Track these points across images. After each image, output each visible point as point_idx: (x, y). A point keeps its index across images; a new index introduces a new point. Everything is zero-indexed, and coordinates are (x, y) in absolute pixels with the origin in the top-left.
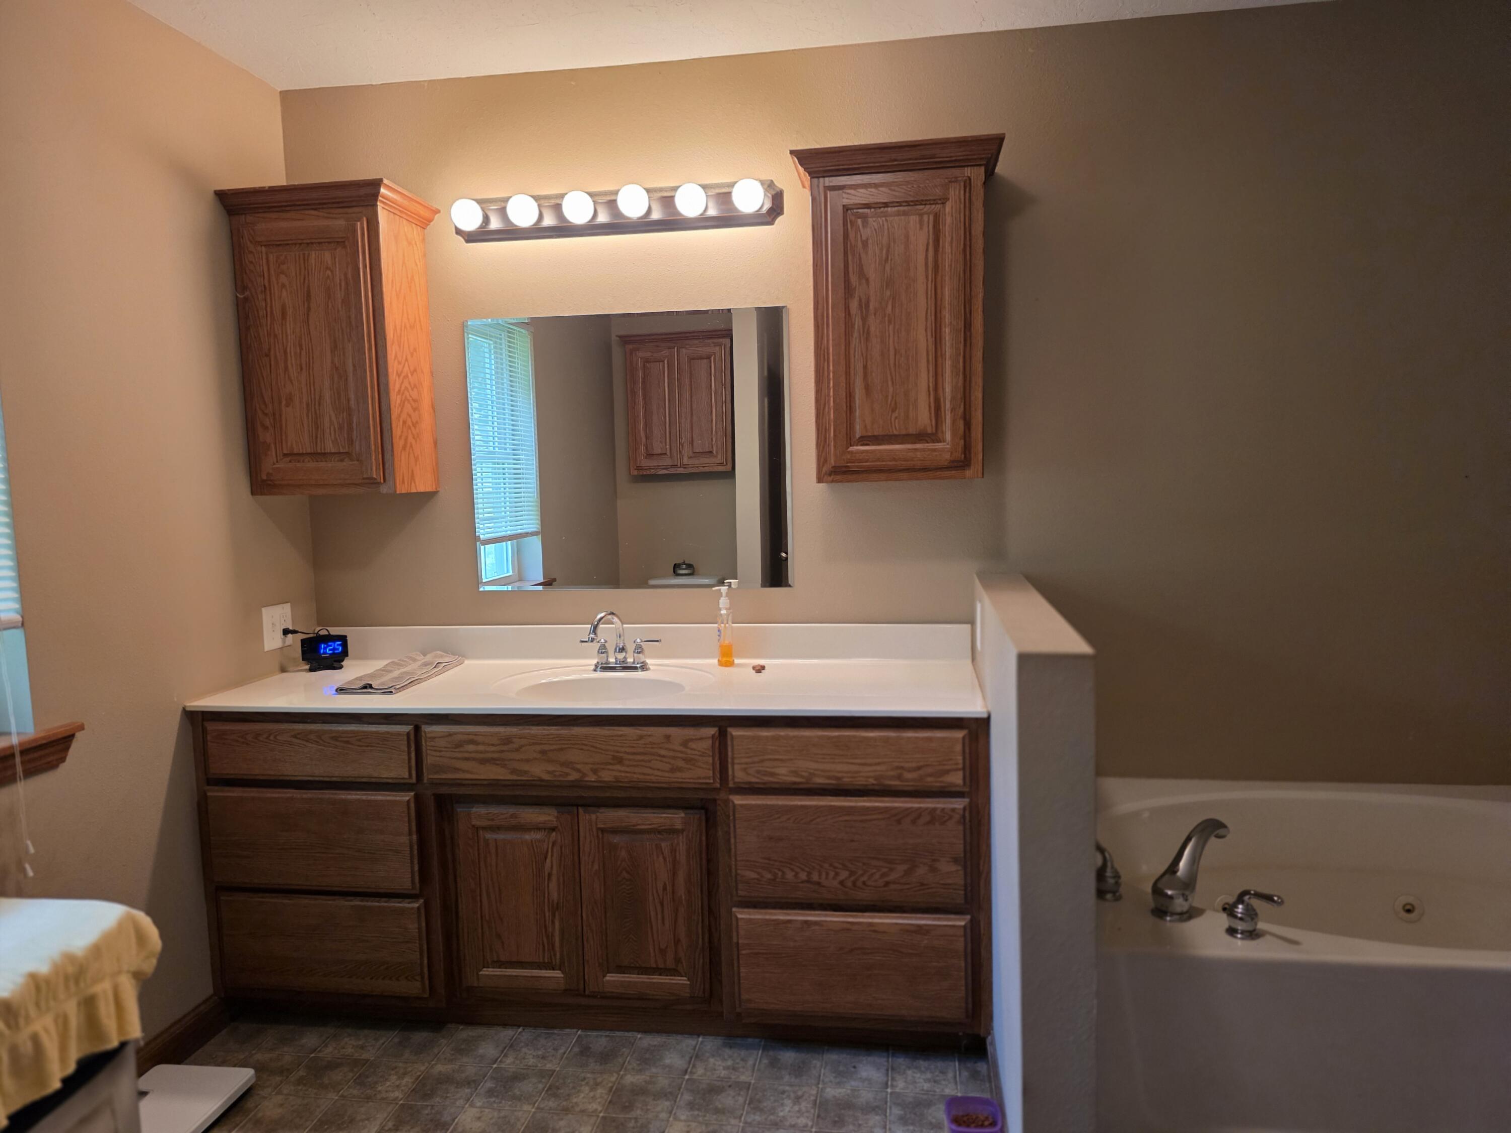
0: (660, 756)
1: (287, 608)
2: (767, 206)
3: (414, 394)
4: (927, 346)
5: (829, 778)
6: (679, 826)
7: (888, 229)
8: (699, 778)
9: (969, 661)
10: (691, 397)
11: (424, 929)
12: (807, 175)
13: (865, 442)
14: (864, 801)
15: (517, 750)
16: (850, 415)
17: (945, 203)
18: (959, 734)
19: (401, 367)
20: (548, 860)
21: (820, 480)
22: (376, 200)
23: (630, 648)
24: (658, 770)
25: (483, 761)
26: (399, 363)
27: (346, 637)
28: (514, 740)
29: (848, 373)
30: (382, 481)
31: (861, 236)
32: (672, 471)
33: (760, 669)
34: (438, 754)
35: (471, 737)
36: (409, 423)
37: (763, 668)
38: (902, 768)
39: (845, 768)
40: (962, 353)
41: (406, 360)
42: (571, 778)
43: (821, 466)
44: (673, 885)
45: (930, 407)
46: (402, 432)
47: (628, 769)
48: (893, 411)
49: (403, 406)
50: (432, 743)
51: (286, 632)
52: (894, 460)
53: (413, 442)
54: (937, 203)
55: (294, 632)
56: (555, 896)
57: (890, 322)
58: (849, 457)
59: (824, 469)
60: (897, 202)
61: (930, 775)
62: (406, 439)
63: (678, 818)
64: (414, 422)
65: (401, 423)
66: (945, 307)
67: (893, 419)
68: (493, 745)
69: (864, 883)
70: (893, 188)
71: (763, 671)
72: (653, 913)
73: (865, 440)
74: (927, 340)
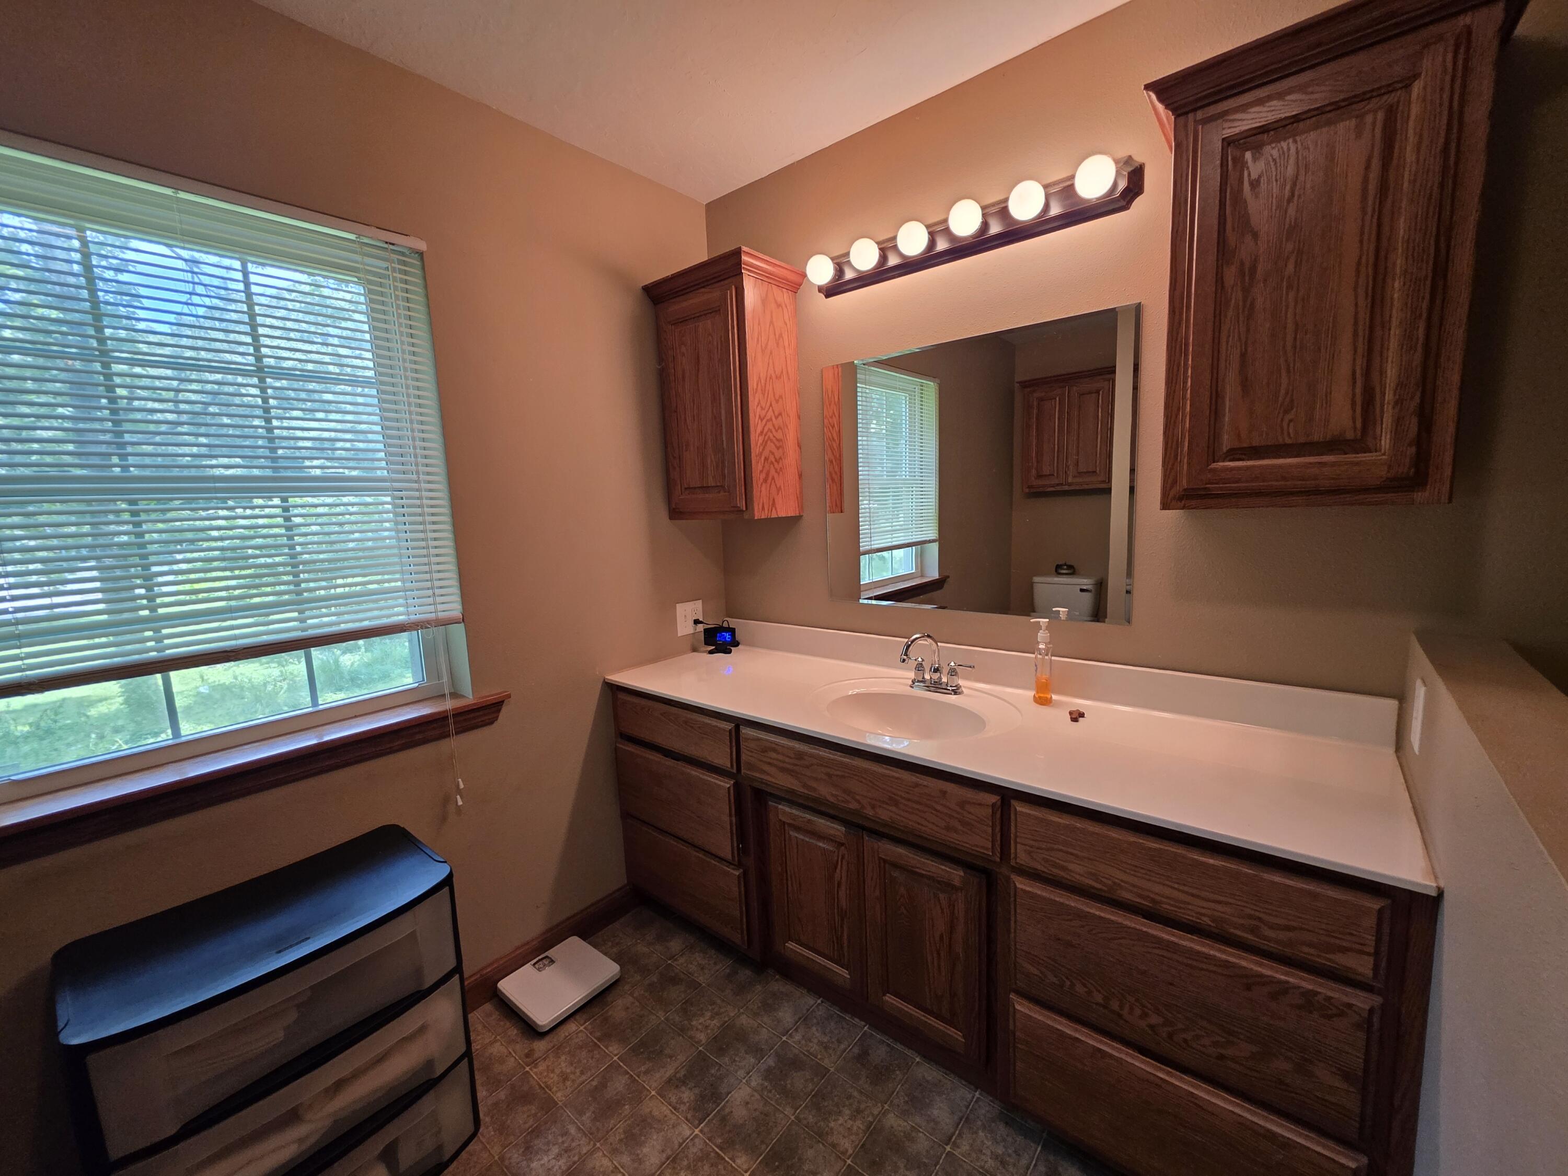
0: (936, 810)
1: (699, 604)
2: (1122, 185)
3: (779, 435)
4: (1356, 313)
5: (1140, 896)
6: (957, 882)
7: (1297, 153)
8: (977, 846)
9: (1391, 751)
10: (1079, 428)
11: (743, 892)
12: (1170, 113)
13: (1237, 456)
14: (1192, 941)
15: (807, 767)
16: (1216, 420)
17: (1410, 85)
18: (1374, 904)
19: (764, 412)
20: (838, 871)
21: (1165, 506)
22: (741, 268)
23: (945, 670)
24: (933, 823)
25: (783, 770)
26: (762, 408)
27: (734, 629)
28: (806, 757)
29: (1215, 368)
30: (744, 509)
31: (1249, 175)
32: (1058, 488)
33: (1076, 716)
34: (751, 754)
35: (774, 746)
36: (772, 459)
37: (1082, 715)
38: (1260, 919)
39: (1167, 891)
40: (1425, 315)
41: (771, 405)
42: (851, 806)
43: (1168, 489)
44: (950, 939)
45: (1353, 404)
46: (763, 467)
47: (902, 813)
48: (1286, 412)
49: (766, 445)
50: (746, 744)
51: (697, 622)
52: (1284, 478)
53: (776, 476)
54: (1395, 90)
55: (701, 622)
56: (844, 903)
57: (1290, 287)
58: (1209, 476)
59: (1172, 493)
60: (1318, 109)
61: (1311, 945)
62: (768, 474)
63: (957, 875)
64: (778, 458)
65: (763, 458)
66: (1395, 249)
67: (1285, 425)
68: (788, 757)
69: (1185, 1041)
70: (1310, 90)
71: (1081, 719)
72: (929, 958)
73: (1234, 454)
74: (1356, 305)
